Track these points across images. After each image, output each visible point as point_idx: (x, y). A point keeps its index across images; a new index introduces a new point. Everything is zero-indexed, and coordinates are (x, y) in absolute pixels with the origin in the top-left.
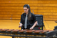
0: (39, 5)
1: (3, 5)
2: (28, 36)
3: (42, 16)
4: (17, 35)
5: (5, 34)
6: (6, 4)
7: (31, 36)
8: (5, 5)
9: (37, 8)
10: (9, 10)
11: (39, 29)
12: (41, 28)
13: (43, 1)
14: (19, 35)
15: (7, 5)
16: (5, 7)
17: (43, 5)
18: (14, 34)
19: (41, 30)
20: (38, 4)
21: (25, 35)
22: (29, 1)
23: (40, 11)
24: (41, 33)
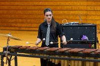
0: (89, 8)
1: (30, 8)
2: (72, 57)
3: (95, 26)
4: (53, 56)
5: (34, 55)
6: (34, 5)
7: (76, 58)
8: (33, 8)
9: (85, 12)
10: (39, 16)
11: (90, 47)
12: (93, 46)
13: (96, 2)
14: (57, 56)
15: (36, 8)
16: (34, 11)
17: (96, 8)
18: (50, 55)
19: (92, 48)
20: (87, 6)
21: (66, 57)
22: (73, 2)
23: (90, 18)
24: (93, 53)
